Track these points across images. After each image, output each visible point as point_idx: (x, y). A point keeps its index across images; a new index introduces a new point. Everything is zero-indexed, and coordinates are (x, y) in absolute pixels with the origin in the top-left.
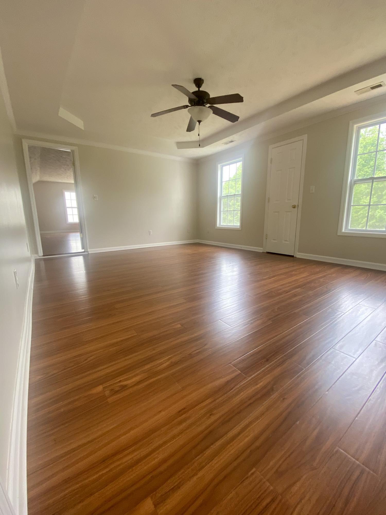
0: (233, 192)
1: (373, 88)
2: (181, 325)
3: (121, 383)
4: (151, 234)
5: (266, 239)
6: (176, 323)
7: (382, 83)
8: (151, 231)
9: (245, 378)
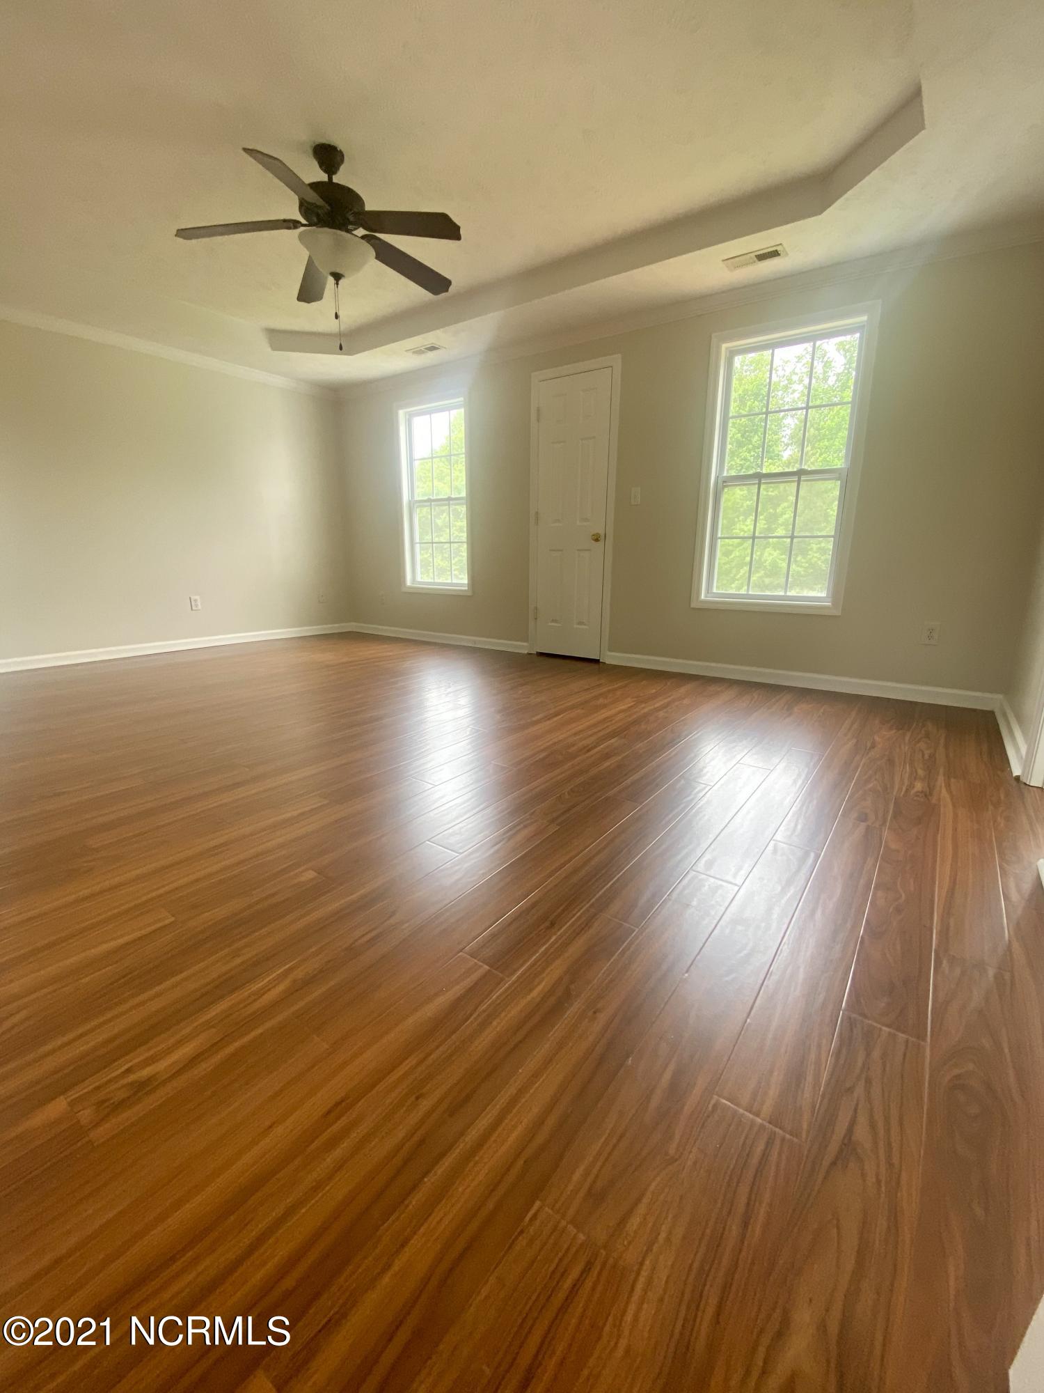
0: (444, 492)
1: (762, 257)
2: (315, 871)
3: (132, 1078)
4: (197, 606)
5: (536, 619)
6: (303, 868)
7: (779, 248)
8: (197, 597)
9: (502, 980)
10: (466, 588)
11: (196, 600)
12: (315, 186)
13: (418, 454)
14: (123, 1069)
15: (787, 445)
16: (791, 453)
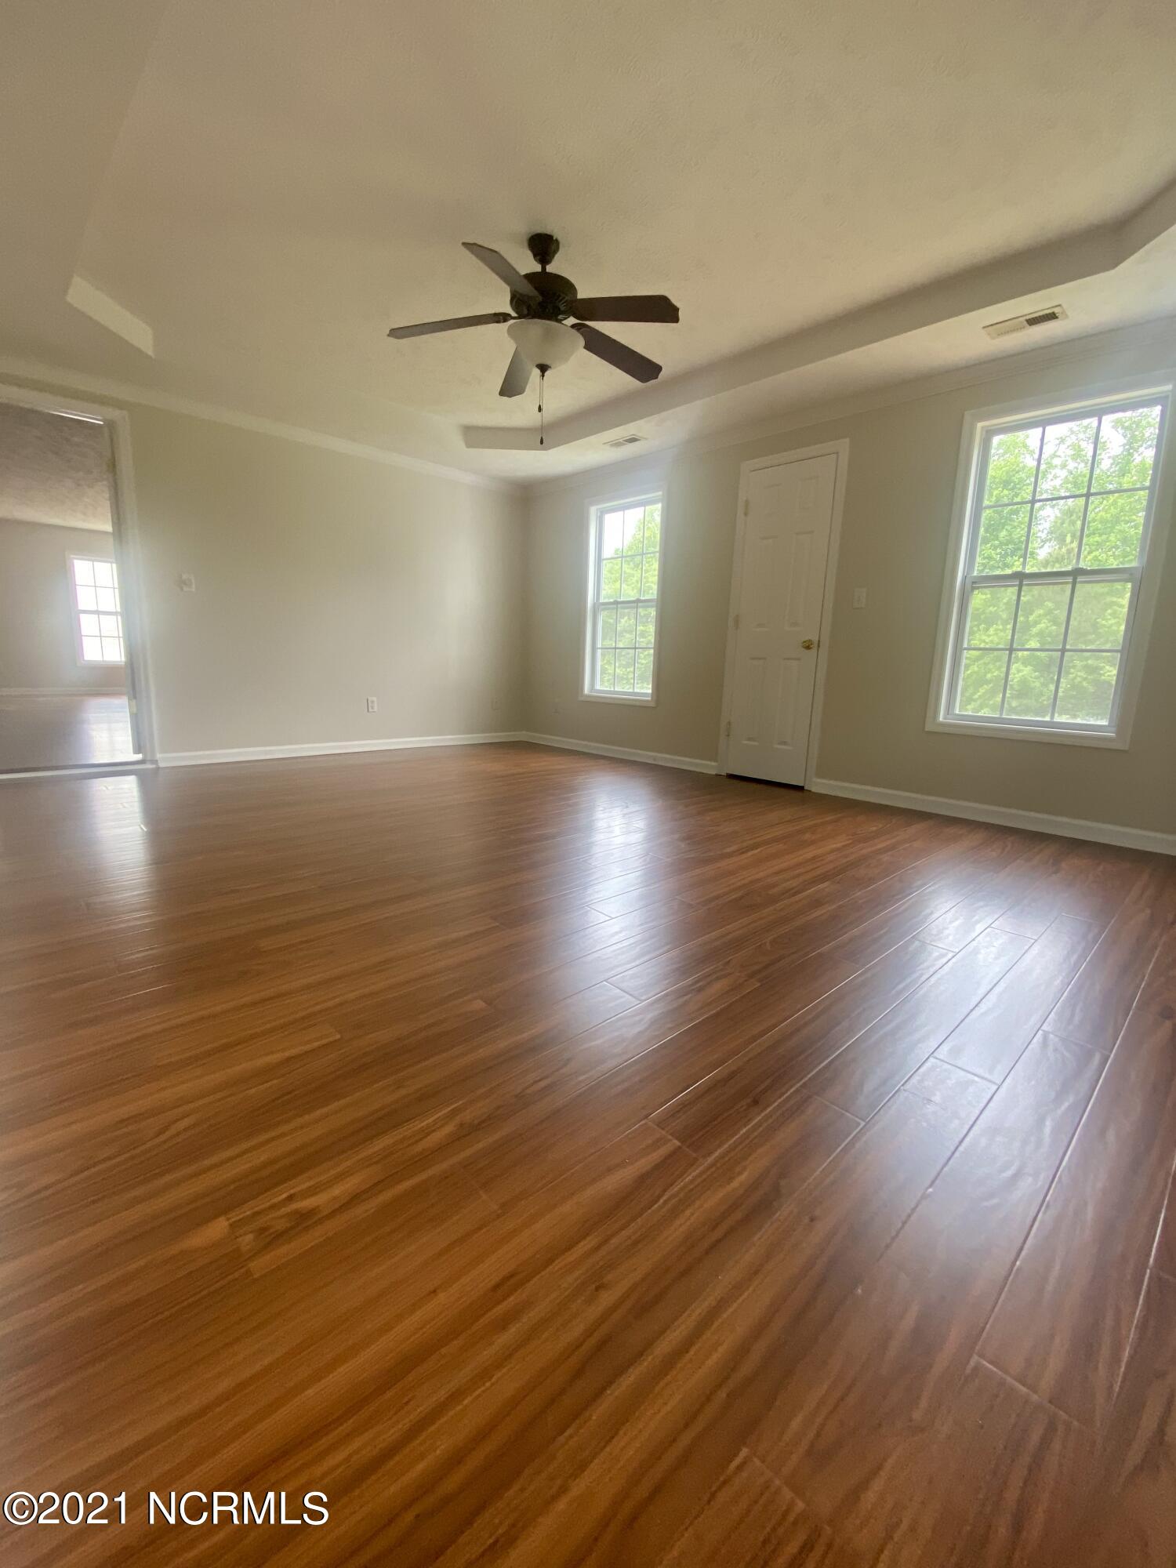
0: (630, 593)
1: (1033, 322)
2: (485, 1002)
3: (295, 1206)
4: (372, 708)
5: (728, 735)
6: (470, 996)
7: (1056, 310)
8: (375, 699)
9: (696, 1159)
10: (649, 699)
11: (373, 702)
12: (530, 277)
13: (608, 552)
14: (284, 1196)
15: (1044, 542)
16: (1050, 551)
